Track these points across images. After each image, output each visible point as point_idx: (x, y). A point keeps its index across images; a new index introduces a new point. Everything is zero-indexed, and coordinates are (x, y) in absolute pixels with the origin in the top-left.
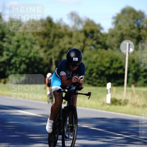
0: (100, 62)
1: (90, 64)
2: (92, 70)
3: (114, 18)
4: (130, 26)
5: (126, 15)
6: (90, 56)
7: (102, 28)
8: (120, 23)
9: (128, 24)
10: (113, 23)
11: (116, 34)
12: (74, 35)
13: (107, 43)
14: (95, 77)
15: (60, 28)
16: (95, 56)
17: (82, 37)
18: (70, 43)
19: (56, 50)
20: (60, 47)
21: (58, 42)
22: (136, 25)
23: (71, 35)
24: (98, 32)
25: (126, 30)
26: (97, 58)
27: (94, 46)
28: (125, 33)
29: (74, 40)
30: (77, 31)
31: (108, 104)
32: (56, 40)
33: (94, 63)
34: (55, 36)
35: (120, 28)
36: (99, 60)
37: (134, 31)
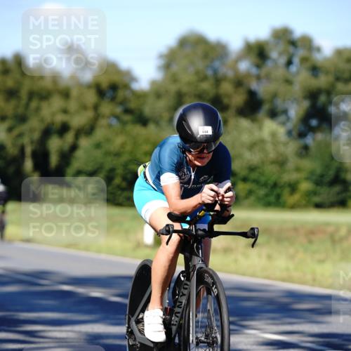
0: (131, 153)
1: (109, 159)
2: (112, 170)
3: (161, 56)
4: (197, 73)
5: (188, 50)
6: (108, 140)
7: (134, 79)
8: (175, 68)
9: (192, 70)
10: (159, 68)
11: (167, 91)
12: (74, 93)
13: (147, 111)
14: (119, 187)
15: (42, 78)
16: (119, 140)
17: (91, 97)
18: (65, 111)
19: (34, 127)
20: (42, 120)
21: (38, 109)
22: (210, 73)
23: (66, 94)
24: (127, 87)
25: (189, 84)
26: (123, 145)
27: (117, 117)
28: (185, 89)
29: (73, 105)
30: (80, 85)
31: (147, 246)
32: (34, 104)
33: (118, 155)
34: (31, 95)
35: (174, 79)
36: (128, 148)
37: (206, 86)
